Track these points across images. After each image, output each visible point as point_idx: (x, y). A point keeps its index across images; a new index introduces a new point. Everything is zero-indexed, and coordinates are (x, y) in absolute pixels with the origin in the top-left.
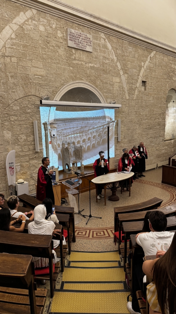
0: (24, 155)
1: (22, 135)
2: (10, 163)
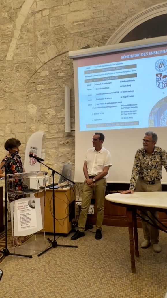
2: (31, 148)
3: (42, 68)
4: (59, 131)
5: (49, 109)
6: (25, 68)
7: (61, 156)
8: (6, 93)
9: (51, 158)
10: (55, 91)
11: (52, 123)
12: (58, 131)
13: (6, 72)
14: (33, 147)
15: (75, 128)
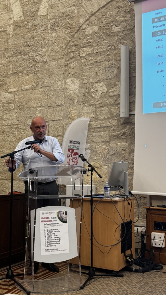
0: (99, 126)
1: (98, 84)
2: (71, 142)
3: (87, 22)
4: (112, 116)
5: (97, 84)
6: (64, 24)
7: (114, 154)
8: (37, 63)
9: (99, 157)
10: (107, 55)
11: (101, 105)
12: (109, 116)
13: (37, 33)
14: (73, 140)
15: (135, 111)
